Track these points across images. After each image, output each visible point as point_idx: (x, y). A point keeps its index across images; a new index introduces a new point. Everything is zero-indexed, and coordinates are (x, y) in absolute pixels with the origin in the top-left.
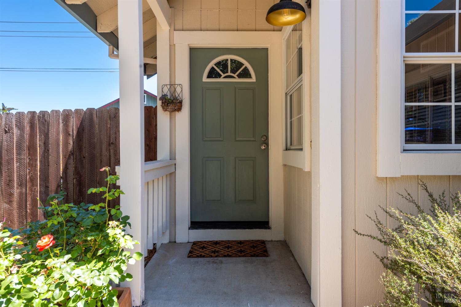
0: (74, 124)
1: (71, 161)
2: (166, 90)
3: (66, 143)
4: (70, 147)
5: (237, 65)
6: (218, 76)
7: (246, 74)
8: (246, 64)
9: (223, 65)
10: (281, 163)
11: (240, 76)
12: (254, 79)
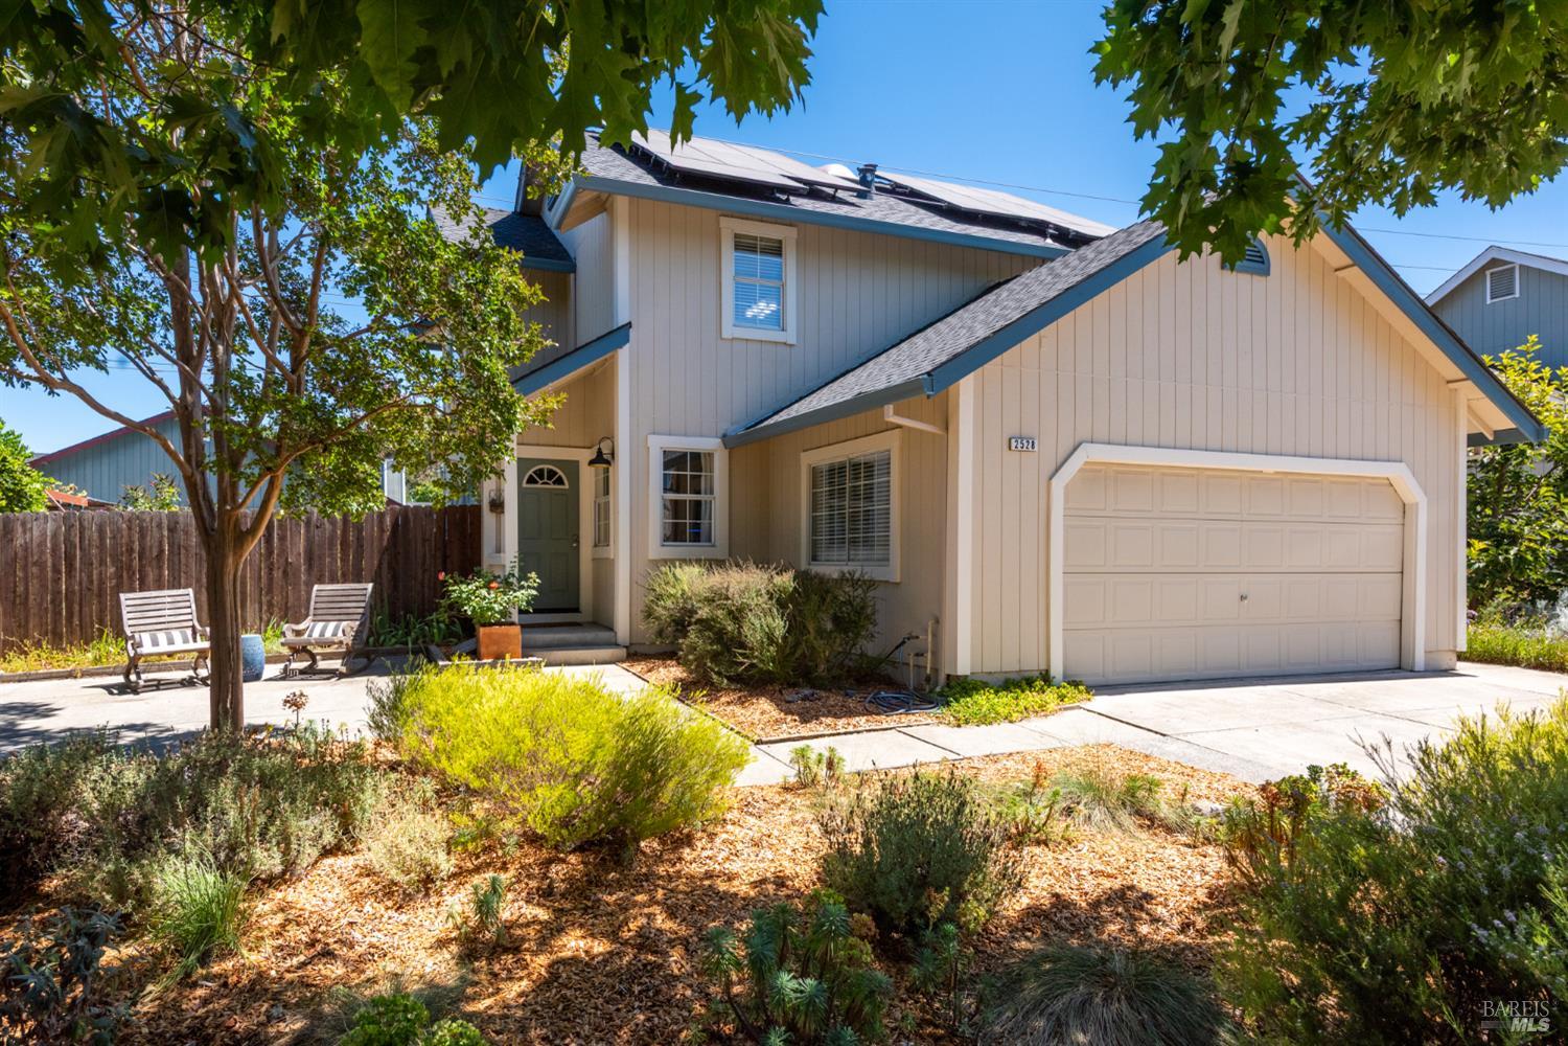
0: (388, 520)
1: (386, 557)
2: (493, 494)
3: (381, 539)
4: (385, 543)
5: (552, 474)
6: (536, 482)
7: (560, 481)
8: (560, 473)
9: (540, 473)
10: (590, 558)
11: (554, 483)
12: (567, 486)
